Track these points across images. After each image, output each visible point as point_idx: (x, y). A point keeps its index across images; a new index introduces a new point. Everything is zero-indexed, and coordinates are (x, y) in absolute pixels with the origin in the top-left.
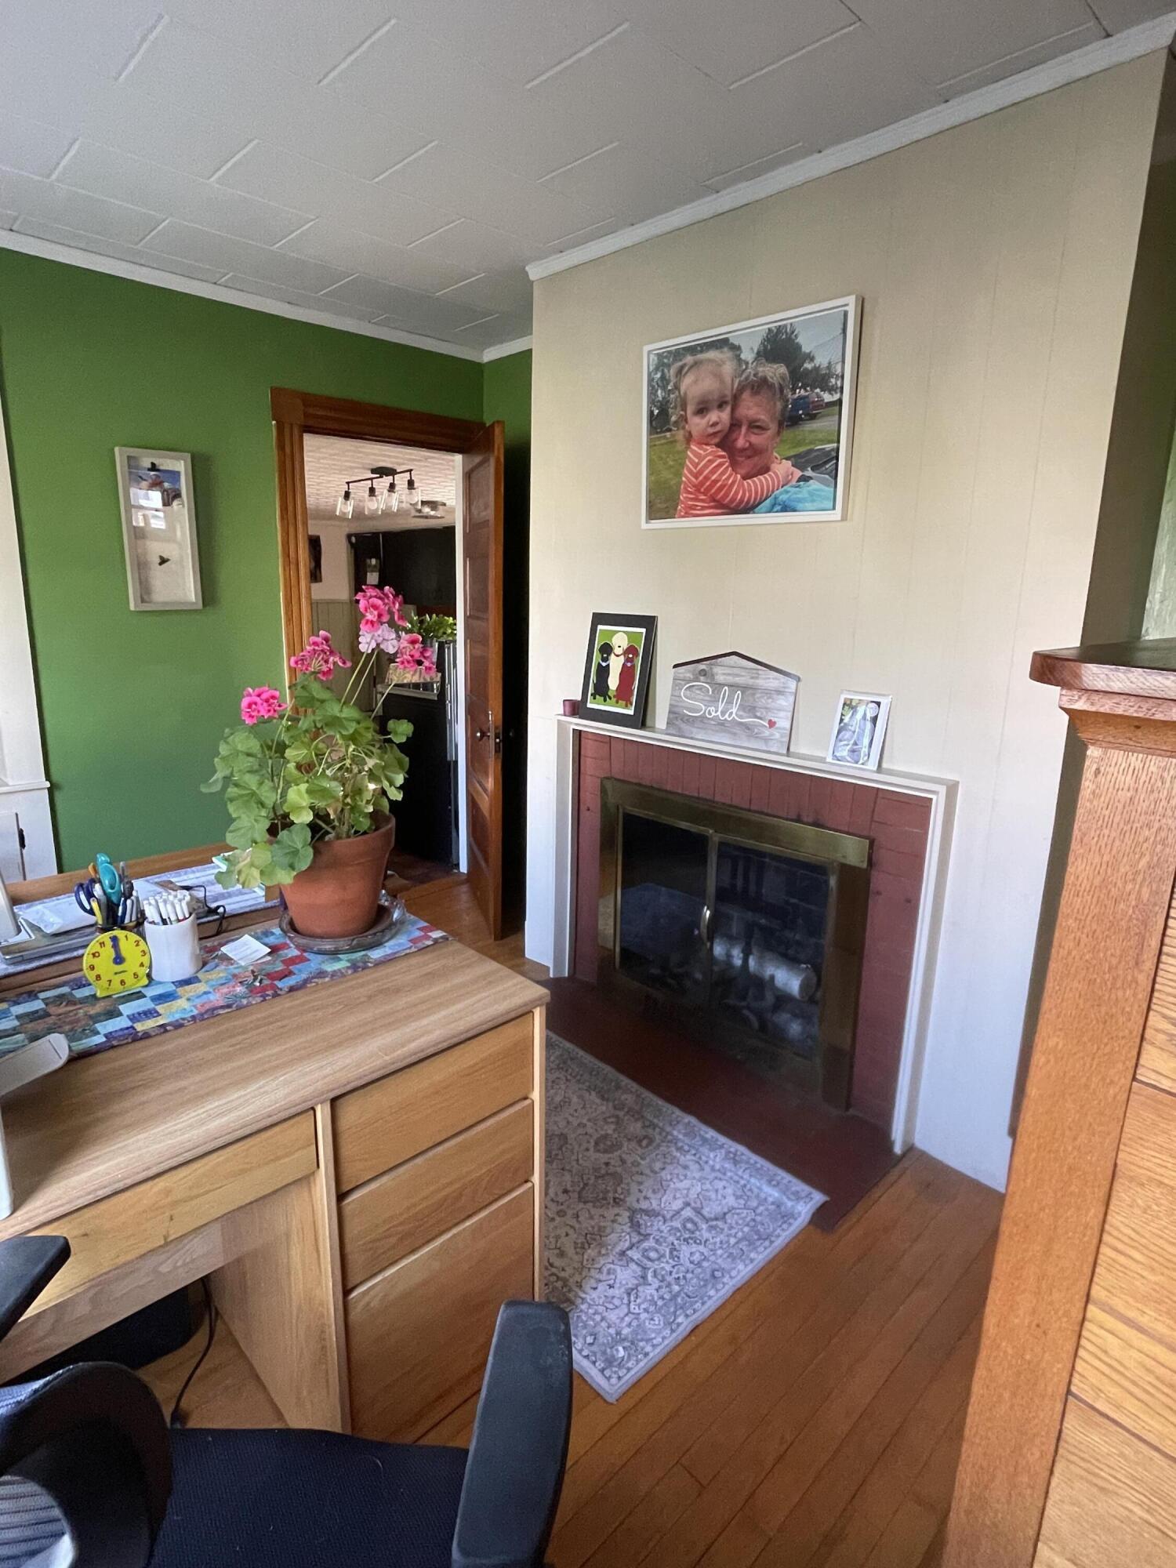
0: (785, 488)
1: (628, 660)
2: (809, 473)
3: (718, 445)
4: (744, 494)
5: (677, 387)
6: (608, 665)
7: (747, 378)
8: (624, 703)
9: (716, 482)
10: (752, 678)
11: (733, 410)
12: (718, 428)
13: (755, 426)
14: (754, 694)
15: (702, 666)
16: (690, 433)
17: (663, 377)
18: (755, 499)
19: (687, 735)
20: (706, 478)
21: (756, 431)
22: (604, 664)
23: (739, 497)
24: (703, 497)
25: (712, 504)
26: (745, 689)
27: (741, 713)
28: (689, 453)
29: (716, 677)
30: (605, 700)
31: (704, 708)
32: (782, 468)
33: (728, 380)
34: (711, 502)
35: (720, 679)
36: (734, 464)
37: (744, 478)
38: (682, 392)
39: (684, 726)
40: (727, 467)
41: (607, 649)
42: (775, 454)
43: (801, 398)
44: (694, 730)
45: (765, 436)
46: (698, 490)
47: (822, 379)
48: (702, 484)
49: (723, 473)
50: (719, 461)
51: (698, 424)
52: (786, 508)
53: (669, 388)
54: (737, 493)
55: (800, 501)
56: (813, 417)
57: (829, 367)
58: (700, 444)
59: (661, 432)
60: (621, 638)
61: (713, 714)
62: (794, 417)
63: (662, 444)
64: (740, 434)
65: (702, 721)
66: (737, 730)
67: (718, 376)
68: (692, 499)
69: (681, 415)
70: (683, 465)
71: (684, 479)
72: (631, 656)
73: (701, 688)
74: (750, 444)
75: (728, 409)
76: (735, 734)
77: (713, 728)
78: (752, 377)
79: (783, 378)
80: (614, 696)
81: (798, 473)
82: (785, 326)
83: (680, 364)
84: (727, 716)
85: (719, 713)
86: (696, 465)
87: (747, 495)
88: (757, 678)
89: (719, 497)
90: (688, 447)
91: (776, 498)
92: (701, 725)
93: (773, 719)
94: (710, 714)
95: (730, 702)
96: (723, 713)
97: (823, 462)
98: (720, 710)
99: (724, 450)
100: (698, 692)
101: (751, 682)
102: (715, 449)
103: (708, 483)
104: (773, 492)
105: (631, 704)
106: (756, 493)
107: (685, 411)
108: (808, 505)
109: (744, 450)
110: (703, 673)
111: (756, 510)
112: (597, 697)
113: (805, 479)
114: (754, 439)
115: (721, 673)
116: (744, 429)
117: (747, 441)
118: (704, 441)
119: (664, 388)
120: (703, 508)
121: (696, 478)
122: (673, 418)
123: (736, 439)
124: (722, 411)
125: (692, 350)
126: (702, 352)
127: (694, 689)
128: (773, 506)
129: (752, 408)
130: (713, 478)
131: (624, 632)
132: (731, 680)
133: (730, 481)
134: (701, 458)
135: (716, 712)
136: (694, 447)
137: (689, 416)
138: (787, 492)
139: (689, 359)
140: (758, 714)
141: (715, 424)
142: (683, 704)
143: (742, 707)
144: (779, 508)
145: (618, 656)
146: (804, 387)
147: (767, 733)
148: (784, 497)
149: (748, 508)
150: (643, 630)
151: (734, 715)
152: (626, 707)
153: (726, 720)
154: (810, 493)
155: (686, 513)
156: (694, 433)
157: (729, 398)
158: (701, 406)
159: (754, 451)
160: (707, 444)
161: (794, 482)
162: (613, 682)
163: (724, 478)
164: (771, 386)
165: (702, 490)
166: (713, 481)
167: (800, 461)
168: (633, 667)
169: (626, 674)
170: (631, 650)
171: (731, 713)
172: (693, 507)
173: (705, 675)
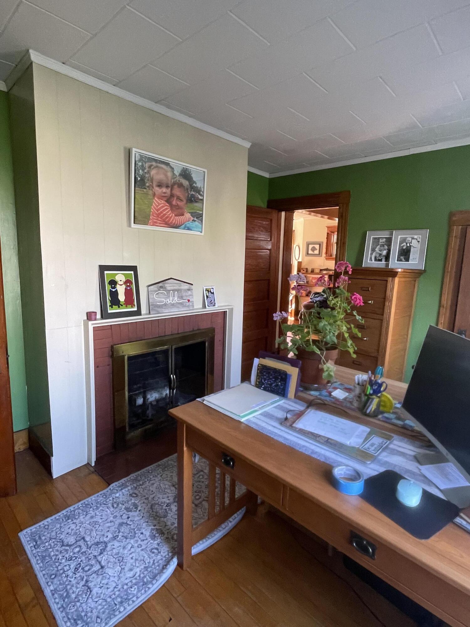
0: (189, 222)
1: (127, 286)
2: (195, 219)
3: (165, 201)
4: (175, 221)
5: (148, 172)
6: (117, 290)
7: (176, 181)
8: (131, 306)
9: (165, 214)
10: (179, 286)
11: (171, 190)
12: (166, 195)
13: (178, 198)
14: (181, 292)
15: (160, 285)
16: (154, 193)
17: (142, 166)
18: (179, 224)
19: (160, 312)
20: (161, 212)
21: (179, 200)
22: (114, 290)
23: (174, 222)
24: (160, 219)
25: (164, 223)
26: (178, 290)
27: (178, 299)
28: (154, 200)
29: (167, 288)
30: (119, 307)
31: (165, 300)
32: (188, 215)
33: (170, 179)
34: (163, 222)
35: (169, 288)
36: (171, 209)
37: (176, 216)
38: (151, 175)
39: (159, 310)
40: (169, 211)
41: (113, 283)
42: (185, 210)
43: (193, 194)
44: (163, 309)
45: (182, 203)
46: (158, 216)
47: (198, 191)
48: (159, 214)
49: (167, 212)
50: (166, 207)
51: (158, 190)
52: (189, 229)
53: (145, 171)
54: (173, 220)
55: (193, 227)
56: (196, 202)
57: (200, 188)
58: (159, 198)
59: (141, 188)
60: (120, 277)
61: (169, 302)
62: (192, 200)
63: (141, 193)
64: (174, 199)
65: (165, 306)
66: (179, 306)
67: (166, 176)
68: (155, 219)
69: (151, 185)
70: (152, 205)
71: (152, 210)
72: (128, 284)
73: (162, 293)
74: (177, 204)
75: (170, 189)
76: (178, 307)
77: (170, 307)
78: (178, 181)
79: (188, 186)
80: (124, 304)
81: (192, 218)
82: (188, 169)
83: (150, 164)
84: (174, 302)
85: (171, 301)
86: (157, 206)
87: (176, 222)
88: (181, 286)
89: (167, 220)
90: (154, 198)
91: (186, 225)
92: (165, 307)
93: (189, 299)
94: (168, 302)
95: (174, 296)
96: (172, 301)
97: (199, 217)
98: (171, 300)
99: (168, 203)
100: (161, 295)
101: (179, 288)
102: (165, 202)
103: (162, 214)
104: (185, 223)
105: (135, 305)
106: (180, 223)
107: (152, 183)
108: (195, 229)
109: (175, 206)
110: (161, 287)
111: (180, 228)
112: (113, 306)
113: (195, 221)
114: (179, 203)
115: (168, 286)
116: (175, 198)
117: (176, 203)
118: (161, 197)
119: (143, 170)
120: (160, 224)
121: (157, 211)
122: (147, 184)
123: (173, 201)
124: (167, 189)
125: (156, 161)
126: (159, 163)
127: (159, 294)
128: (185, 227)
129: (177, 191)
130: (164, 213)
131: (122, 274)
132: (172, 288)
133: (170, 216)
134: (159, 204)
135: (170, 301)
136: (156, 199)
137: (154, 186)
138: (189, 224)
139: (154, 163)
140: (184, 298)
141: (165, 193)
142: (156, 301)
143: (178, 297)
144: (187, 228)
145: (121, 285)
146: (194, 191)
147: (188, 304)
148: (188, 225)
149: (177, 227)
150: (132, 272)
151: (176, 301)
152: (132, 307)
153: (174, 303)
154: (195, 225)
155: (153, 224)
156: (156, 193)
157: (170, 185)
158: (159, 184)
159: (178, 207)
160: (162, 200)
161: (191, 221)
162: (122, 297)
163: (168, 214)
164: (184, 187)
165: (160, 216)
166: (164, 214)
167: (193, 214)
168: (131, 290)
169: (128, 293)
170: (128, 282)
171: (175, 300)
172: (156, 222)
173: (162, 288)
